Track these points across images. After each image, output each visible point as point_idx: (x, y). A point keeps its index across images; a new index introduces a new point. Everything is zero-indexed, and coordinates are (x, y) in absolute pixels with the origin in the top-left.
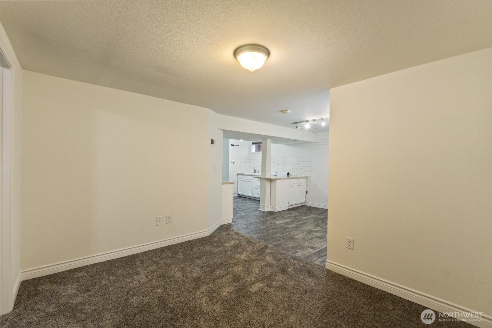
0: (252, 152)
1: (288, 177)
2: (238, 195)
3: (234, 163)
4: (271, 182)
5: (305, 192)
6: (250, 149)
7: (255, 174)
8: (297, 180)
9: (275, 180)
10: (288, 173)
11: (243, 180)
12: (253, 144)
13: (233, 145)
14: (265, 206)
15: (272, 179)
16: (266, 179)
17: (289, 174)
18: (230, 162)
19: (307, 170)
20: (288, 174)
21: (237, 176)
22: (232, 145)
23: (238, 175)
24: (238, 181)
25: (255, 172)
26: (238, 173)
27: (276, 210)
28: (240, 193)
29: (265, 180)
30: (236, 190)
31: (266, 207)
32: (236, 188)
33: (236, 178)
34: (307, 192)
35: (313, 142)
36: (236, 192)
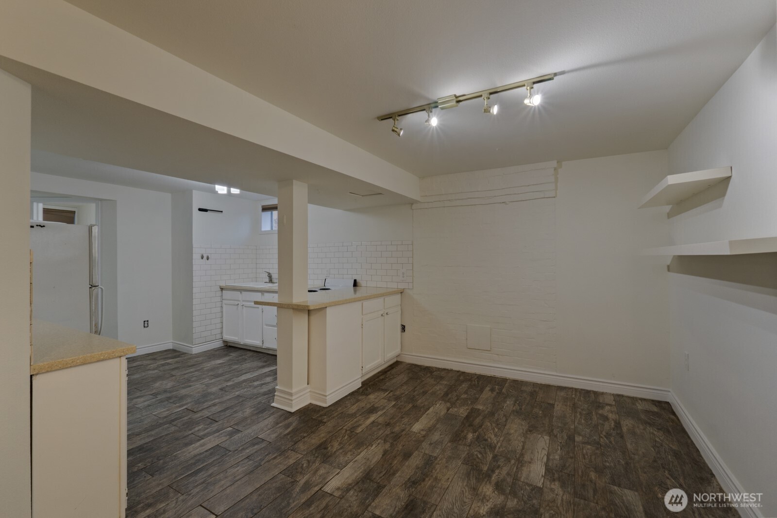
0: (263, 229)
1: (355, 291)
2: (225, 342)
3: (208, 258)
4: (309, 315)
5: (399, 328)
6: (257, 223)
7: (270, 285)
8: (381, 300)
9: (322, 309)
10: (355, 281)
11: (236, 303)
12: (265, 209)
13: (206, 210)
14: (291, 394)
15: (311, 308)
16: (293, 309)
17: (358, 284)
18: (196, 256)
19: (403, 274)
20: (355, 284)
21: (219, 293)
22: (200, 210)
23: (222, 289)
24: (224, 306)
25: (271, 281)
26: (223, 284)
27: (325, 401)
28: (230, 337)
29: (291, 311)
30: (219, 331)
31: (294, 398)
32: (219, 326)
33: (219, 299)
34: (403, 328)
35: (417, 202)
36: (219, 336)
